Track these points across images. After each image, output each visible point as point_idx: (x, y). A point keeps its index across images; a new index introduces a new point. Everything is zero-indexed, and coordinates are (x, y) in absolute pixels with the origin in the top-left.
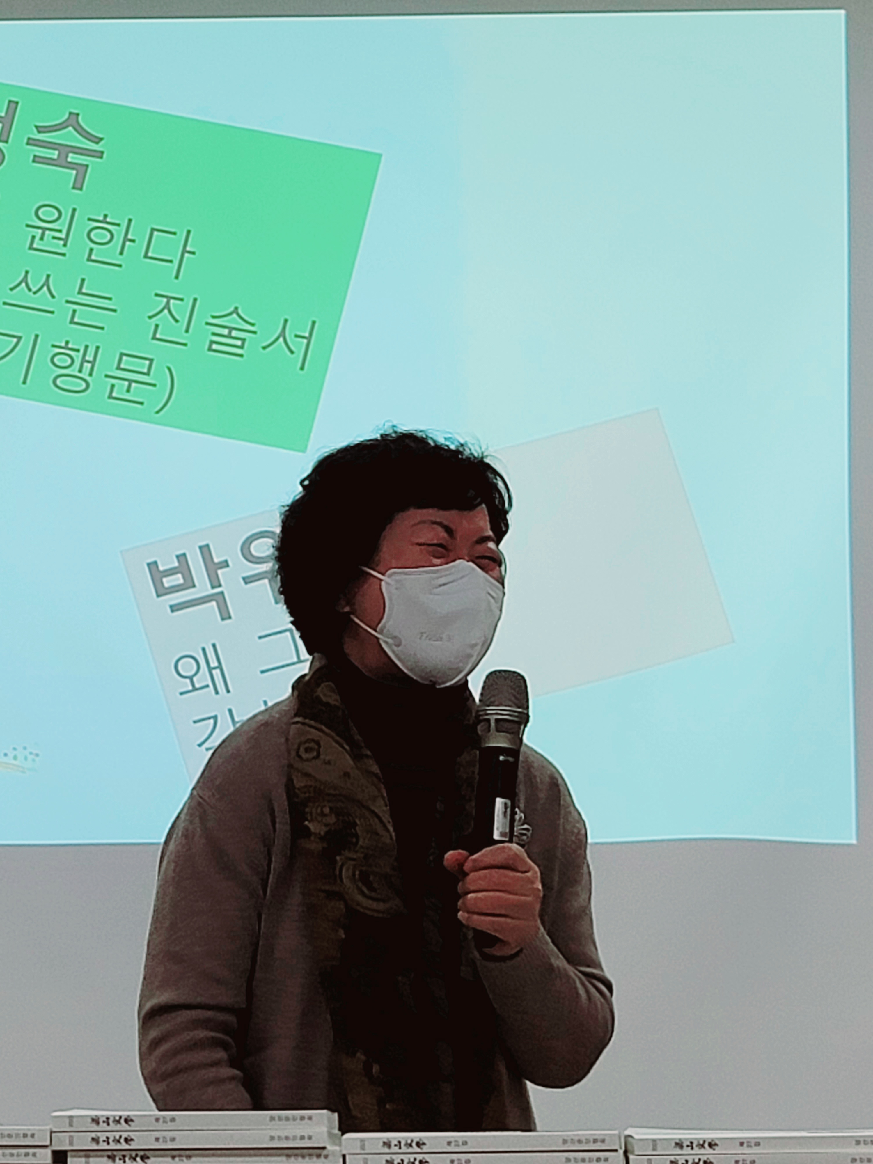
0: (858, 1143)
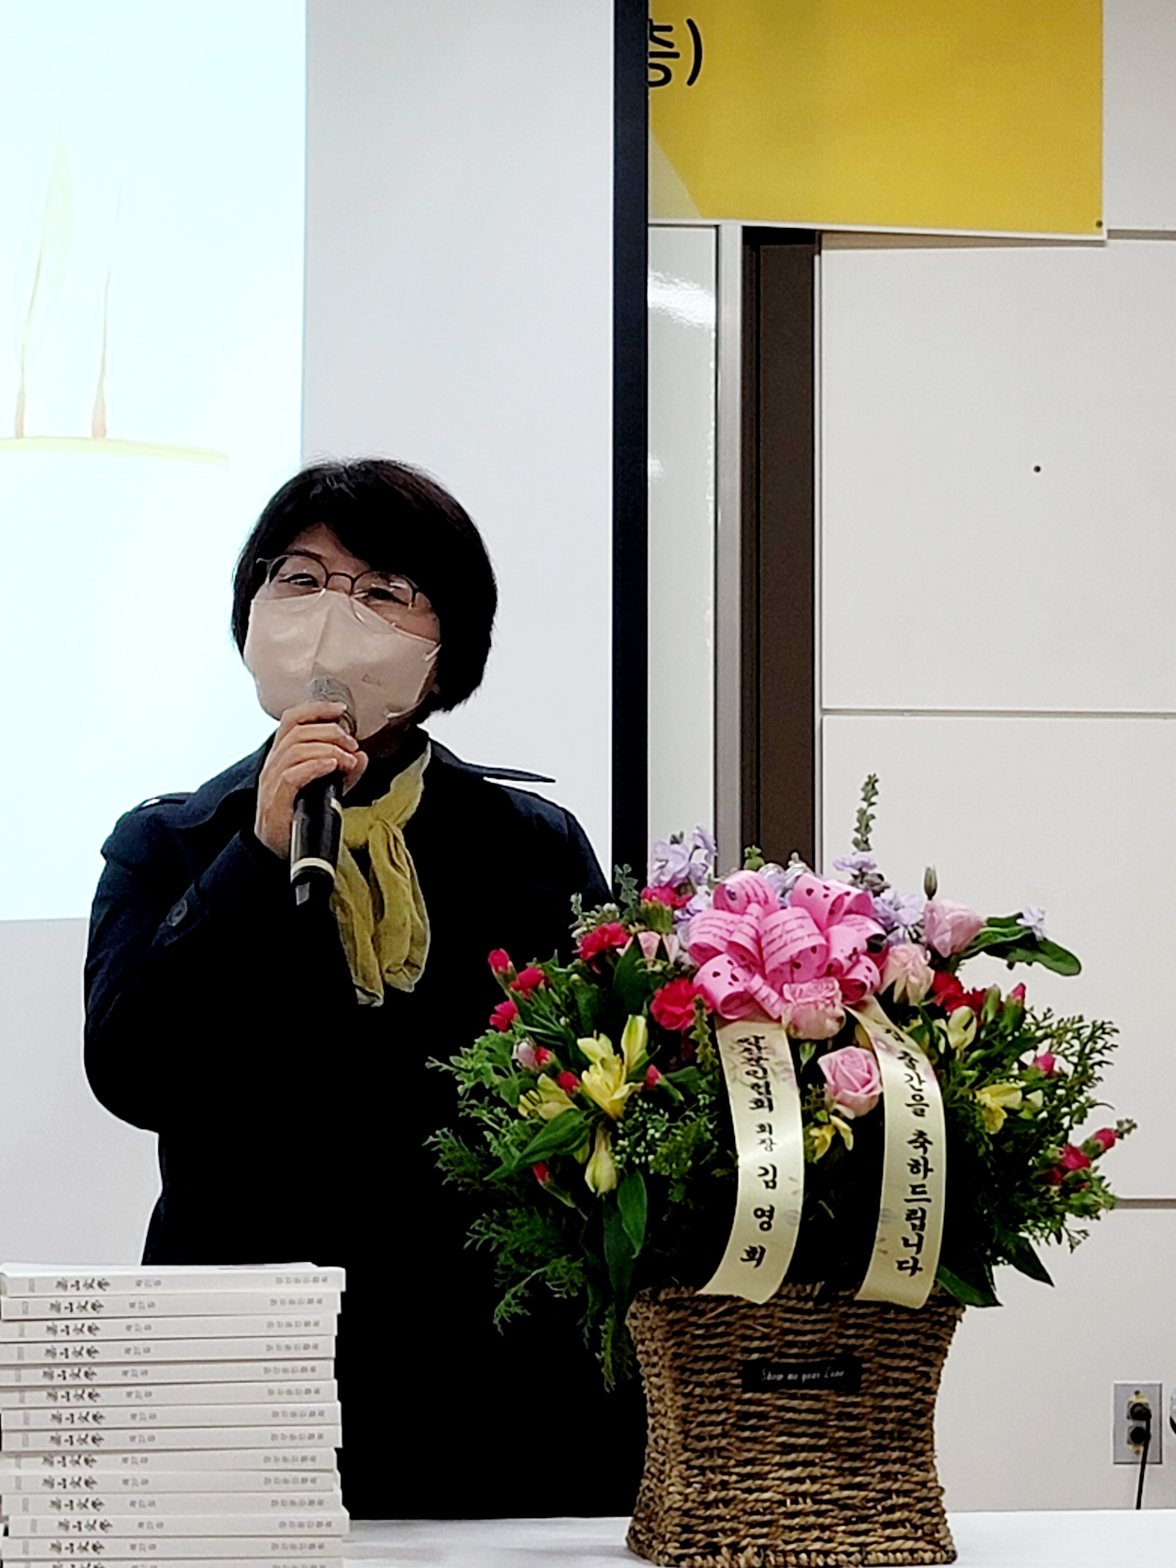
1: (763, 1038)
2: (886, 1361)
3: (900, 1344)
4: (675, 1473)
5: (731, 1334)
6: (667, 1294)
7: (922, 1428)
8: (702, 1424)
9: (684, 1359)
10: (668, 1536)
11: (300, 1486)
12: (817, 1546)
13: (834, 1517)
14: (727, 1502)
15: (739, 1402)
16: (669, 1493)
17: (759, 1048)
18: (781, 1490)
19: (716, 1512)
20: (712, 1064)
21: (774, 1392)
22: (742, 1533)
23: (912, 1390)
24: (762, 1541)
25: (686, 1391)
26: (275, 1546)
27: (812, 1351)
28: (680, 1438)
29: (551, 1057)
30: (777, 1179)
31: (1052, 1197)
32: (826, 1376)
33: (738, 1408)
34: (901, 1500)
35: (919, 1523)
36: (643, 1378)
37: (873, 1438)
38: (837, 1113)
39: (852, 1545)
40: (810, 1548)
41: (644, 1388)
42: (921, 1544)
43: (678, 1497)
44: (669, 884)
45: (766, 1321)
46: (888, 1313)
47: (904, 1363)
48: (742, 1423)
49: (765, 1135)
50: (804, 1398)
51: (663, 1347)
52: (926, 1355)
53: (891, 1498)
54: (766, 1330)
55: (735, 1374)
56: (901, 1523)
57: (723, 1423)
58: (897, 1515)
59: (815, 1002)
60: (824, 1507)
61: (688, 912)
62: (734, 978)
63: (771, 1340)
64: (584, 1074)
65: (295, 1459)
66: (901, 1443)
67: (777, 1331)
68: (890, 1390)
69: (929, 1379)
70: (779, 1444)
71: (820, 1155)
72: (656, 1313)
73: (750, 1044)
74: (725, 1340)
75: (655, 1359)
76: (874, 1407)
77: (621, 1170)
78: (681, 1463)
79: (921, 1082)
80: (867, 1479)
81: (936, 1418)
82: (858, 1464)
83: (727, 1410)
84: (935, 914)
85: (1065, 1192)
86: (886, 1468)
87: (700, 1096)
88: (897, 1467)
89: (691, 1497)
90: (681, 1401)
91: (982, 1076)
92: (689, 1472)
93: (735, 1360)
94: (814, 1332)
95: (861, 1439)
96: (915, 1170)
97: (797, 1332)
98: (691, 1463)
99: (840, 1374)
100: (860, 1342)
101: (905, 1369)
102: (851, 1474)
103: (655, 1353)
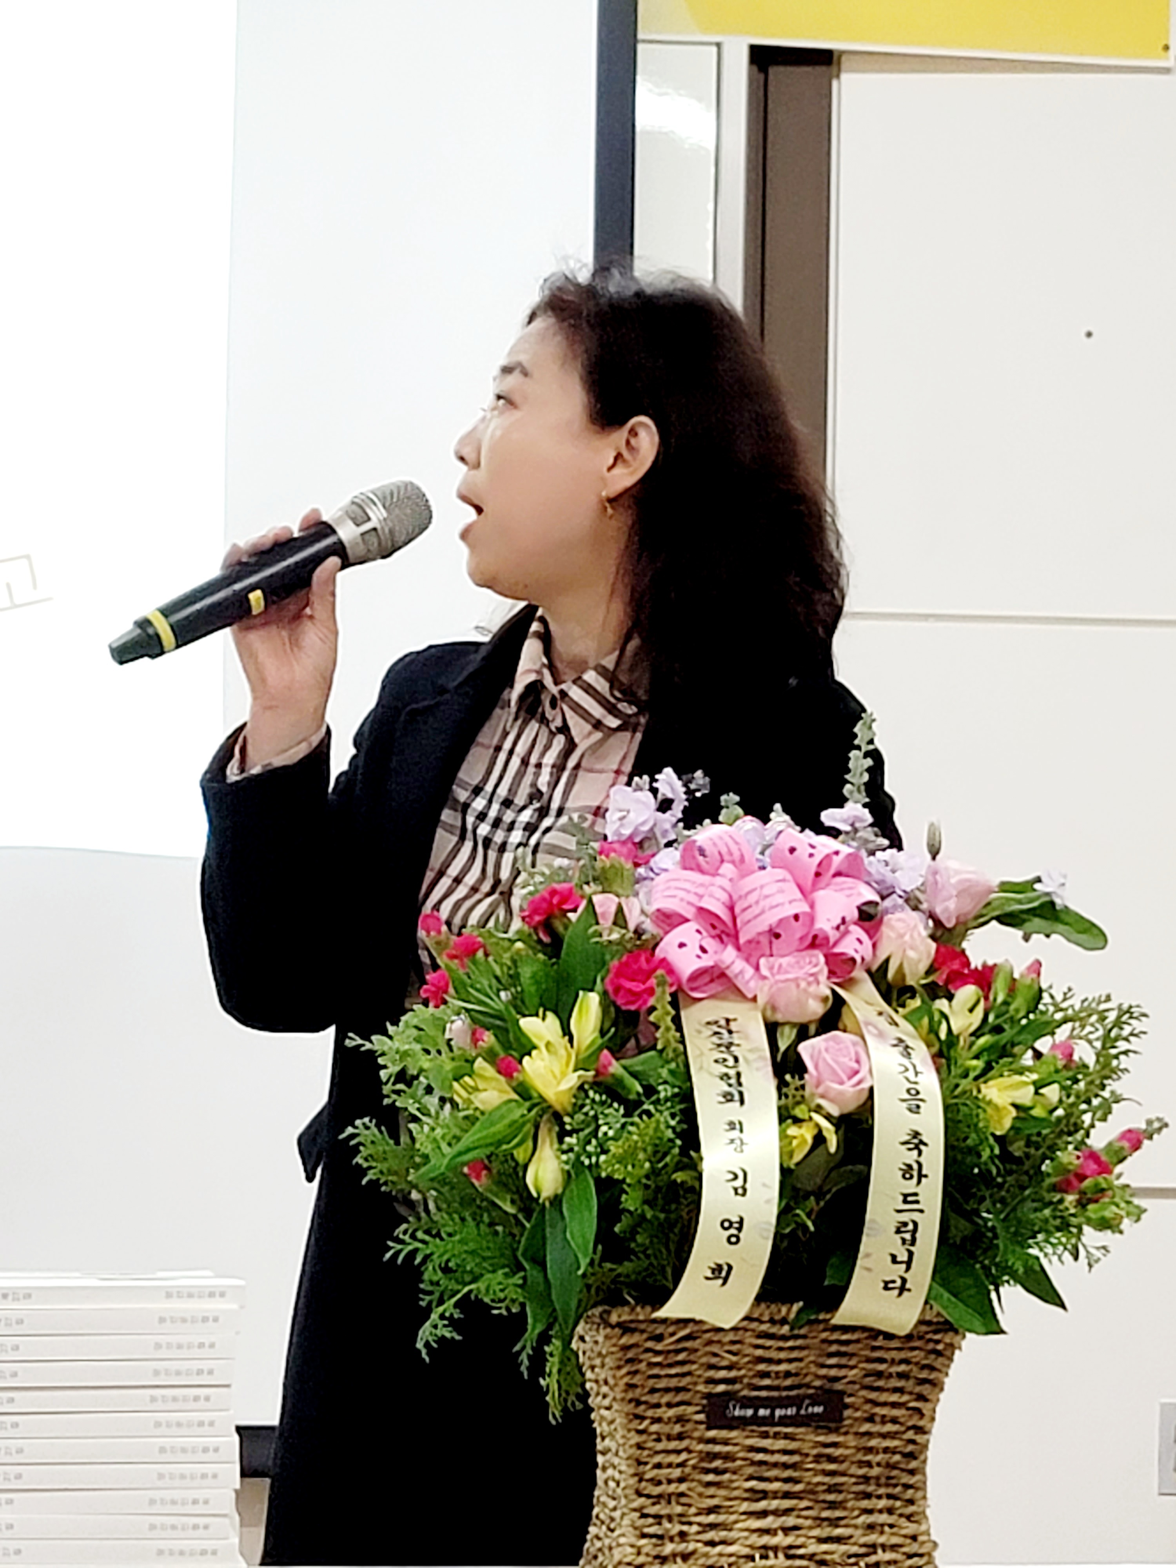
0: (169, 1295)
1: (735, 1020)
2: (873, 1395)
3: (890, 1376)
4: (626, 1521)
5: (693, 1363)
6: (619, 1316)
7: (912, 1472)
8: (658, 1466)
9: (638, 1391)
11: (191, 1533)
14: (686, 1557)
15: (701, 1440)
16: (619, 1545)
17: (730, 1032)
18: (748, 1542)
20: (675, 1050)
21: (744, 1430)
23: (903, 1429)
25: (641, 1427)
27: (788, 1382)
28: (633, 1481)
29: (489, 1039)
30: (748, 1186)
31: (1067, 1209)
32: (803, 1412)
33: (701, 1447)
34: (887, 1556)
36: (592, 1410)
37: (855, 1484)
38: (818, 1109)
41: (593, 1422)
43: (629, 1550)
44: (630, 838)
45: (735, 1348)
46: (875, 1338)
47: (894, 1398)
48: (705, 1465)
49: (735, 1134)
50: (776, 1435)
51: (614, 1377)
52: (918, 1389)
53: (875, 1553)
54: (734, 1359)
55: (698, 1408)
57: (682, 1465)
59: (796, 980)
60: (798, 1563)
61: (652, 870)
62: (703, 950)
63: (739, 1369)
64: (526, 1059)
65: (184, 1502)
66: (890, 1490)
67: (746, 1359)
68: (876, 1428)
69: (922, 1415)
70: (747, 1490)
71: (798, 1157)
72: (607, 1337)
73: (720, 1027)
74: (686, 1369)
75: (605, 1389)
76: (858, 1449)
77: (568, 1172)
78: (635, 1510)
79: (917, 1073)
80: (849, 1531)
81: (929, 1462)
82: (838, 1513)
83: (688, 1450)
84: (938, 877)
85: (1082, 1204)
86: (870, 1519)
87: (660, 1088)
88: (884, 1518)
89: (644, 1550)
90: (636, 1439)
91: (988, 1068)
92: (642, 1521)
93: (698, 1392)
94: (790, 1361)
95: (842, 1484)
96: (908, 1176)
97: (770, 1361)
98: (646, 1511)
99: (818, 1409)
100: (842, 1372)
101: (894, 1405)
102: (830, 1525)
103: (606, 1382)
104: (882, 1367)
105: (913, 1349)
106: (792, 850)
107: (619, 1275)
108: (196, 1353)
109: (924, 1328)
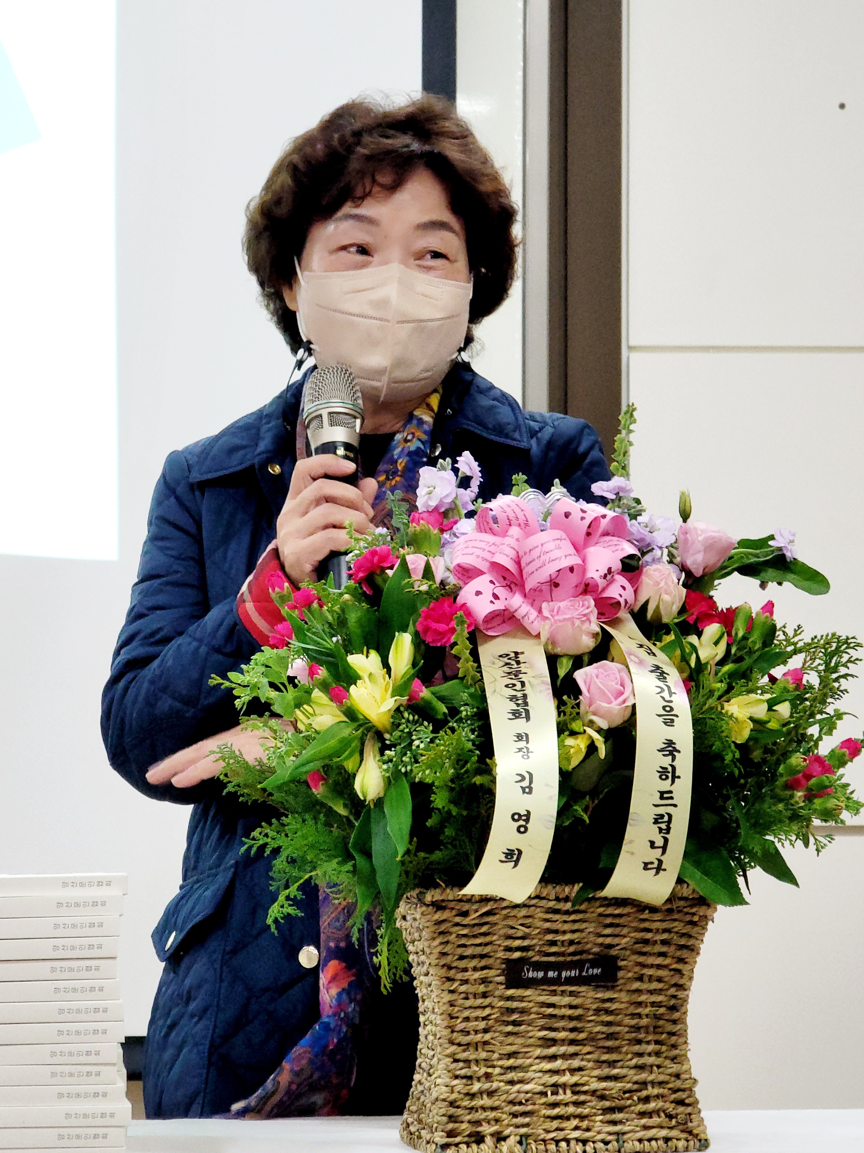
0: (65, 884)
1: (522, 653)
2: (642, 959)
3: (654, 943)
4: (441, 1066)
5: (495, 934)
6: (433, 897)
7: (675, 1022)
8: (467, 1019)
9: (449, 958)
10: (435, 1125)
11: (85, 1079)
12: (577, 1134)
13: (593, 1108)
14: (491, 1093)
15: (502, 998)
16: (436, 1085)
17: (518, 663)
18: (542, 1081)
19: (481, 1103)
20: (473, 678)
21: (536, 989)
22: (506, 1122)
23: (667, 986)
24: (523, 1130)
25: (452, 988)
26: (61, 1137)
28: (446, 1032)
29: (323, 673)
30: (533, 786)
31: (797, 803)
32: (584, 974)
33: (501, 1004)
34: (656, 1091)
35: (674, 1112)
36: (414, 978)
37: (628, 1032)
38: (591, 724)
39: (610, 1134)
40: (568, 1137)
41: (415, 988)
42: (674, 1133)
43: (444, 1089)
44: (436, 508)
45: (527, 921)
46: (641, 912)
47: (659, 961)
48: (505, 1018)
49: (523, 744)
50: (563, 993)
51: (429, 947)
52: (678, 954)
53: (647, 1089)
54: (527, 930)
55: (499, 971)
56: (657, 1112)
57: (486, 1018)
58: (652, 1105)
59: (571, 619)
60: (582, 1098)
61: (455, 535)
62: (496, 597)
63: (533, 939)
64: (352, 687)
65: (80, 1054)
66: (657, 1037)
68: (644, 986)
69: (682, 975)
70: (540, 1039)
71: (575, 762)
72: (422, 914)
73: (509, 659)
74: (488, 939)
75: (423, 958)
76: (631, 1004)
77: (388, 779)
78: (447, 1056)
79: (671, 693)
80: (624, 1071)
81: (689, 1013)
82: (614, 1057)
83: (490, 1006)
84: (688, 536)
85: (809, 798)
86: (641, 1061)
87: (462, 708)
88: (652, 1060)
89: (457, 1089)
91: (730, 688)
92: (455, 1065)
93: (497, 958)
94: (573, 932)
95: (618, 1033)
96: (664, 777)
97: (556, 932)
98: (458, 1057)
99: (597, 971)
100: (616, 941)
101: (659, 967)
102: (609, 1067)
103: (423, 951)
104: (649, 936)
105: (675, 920)
106: (567, 515)
107: (431, 863)
108: (87, 931)
109: (682, 903)
